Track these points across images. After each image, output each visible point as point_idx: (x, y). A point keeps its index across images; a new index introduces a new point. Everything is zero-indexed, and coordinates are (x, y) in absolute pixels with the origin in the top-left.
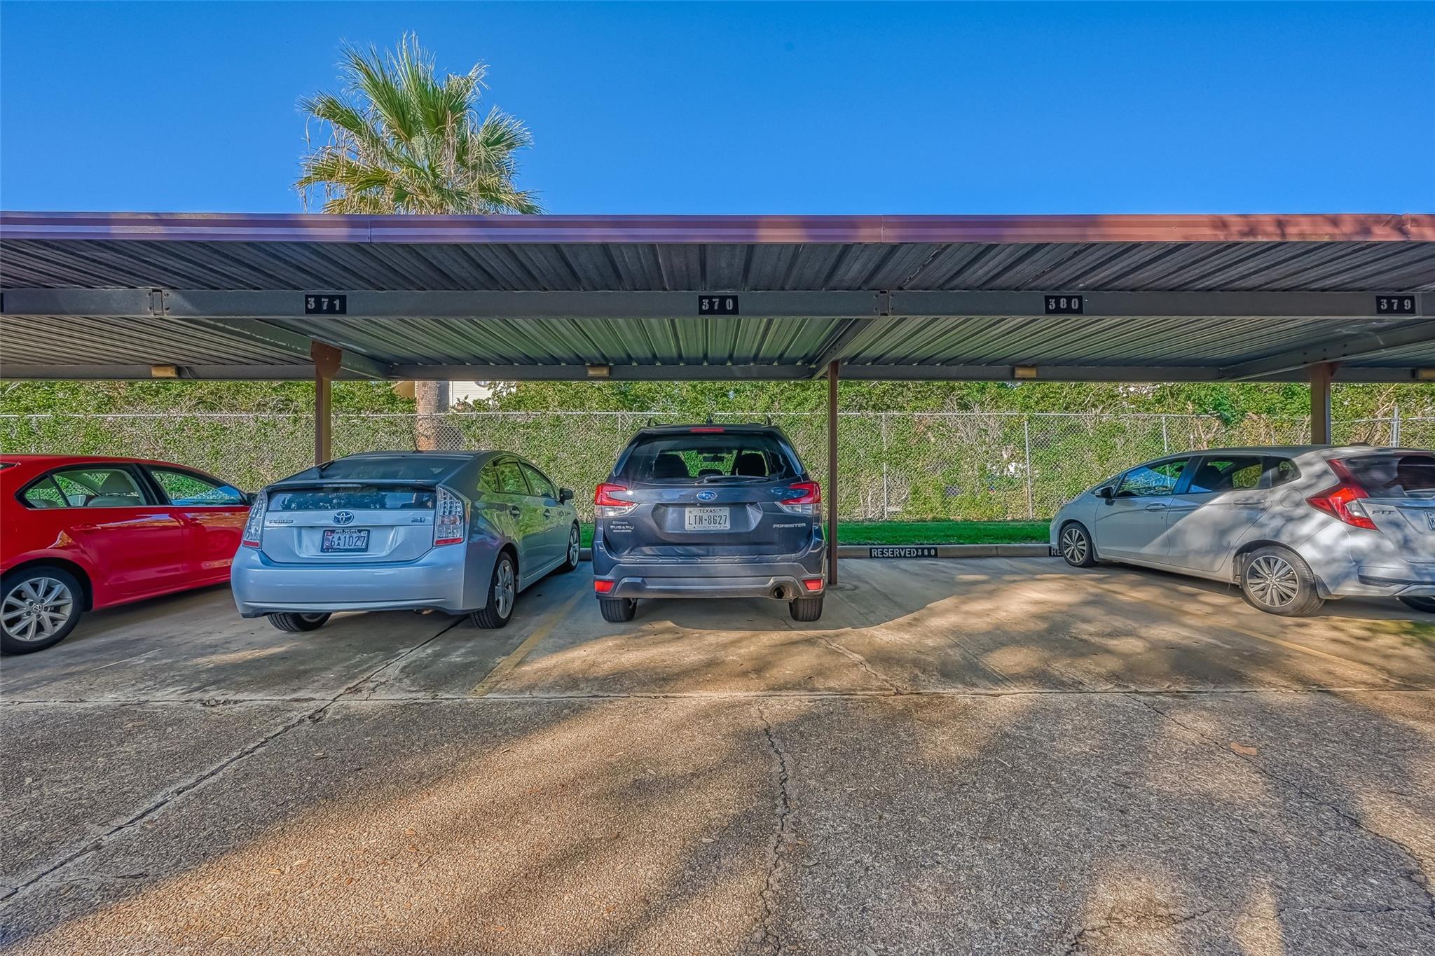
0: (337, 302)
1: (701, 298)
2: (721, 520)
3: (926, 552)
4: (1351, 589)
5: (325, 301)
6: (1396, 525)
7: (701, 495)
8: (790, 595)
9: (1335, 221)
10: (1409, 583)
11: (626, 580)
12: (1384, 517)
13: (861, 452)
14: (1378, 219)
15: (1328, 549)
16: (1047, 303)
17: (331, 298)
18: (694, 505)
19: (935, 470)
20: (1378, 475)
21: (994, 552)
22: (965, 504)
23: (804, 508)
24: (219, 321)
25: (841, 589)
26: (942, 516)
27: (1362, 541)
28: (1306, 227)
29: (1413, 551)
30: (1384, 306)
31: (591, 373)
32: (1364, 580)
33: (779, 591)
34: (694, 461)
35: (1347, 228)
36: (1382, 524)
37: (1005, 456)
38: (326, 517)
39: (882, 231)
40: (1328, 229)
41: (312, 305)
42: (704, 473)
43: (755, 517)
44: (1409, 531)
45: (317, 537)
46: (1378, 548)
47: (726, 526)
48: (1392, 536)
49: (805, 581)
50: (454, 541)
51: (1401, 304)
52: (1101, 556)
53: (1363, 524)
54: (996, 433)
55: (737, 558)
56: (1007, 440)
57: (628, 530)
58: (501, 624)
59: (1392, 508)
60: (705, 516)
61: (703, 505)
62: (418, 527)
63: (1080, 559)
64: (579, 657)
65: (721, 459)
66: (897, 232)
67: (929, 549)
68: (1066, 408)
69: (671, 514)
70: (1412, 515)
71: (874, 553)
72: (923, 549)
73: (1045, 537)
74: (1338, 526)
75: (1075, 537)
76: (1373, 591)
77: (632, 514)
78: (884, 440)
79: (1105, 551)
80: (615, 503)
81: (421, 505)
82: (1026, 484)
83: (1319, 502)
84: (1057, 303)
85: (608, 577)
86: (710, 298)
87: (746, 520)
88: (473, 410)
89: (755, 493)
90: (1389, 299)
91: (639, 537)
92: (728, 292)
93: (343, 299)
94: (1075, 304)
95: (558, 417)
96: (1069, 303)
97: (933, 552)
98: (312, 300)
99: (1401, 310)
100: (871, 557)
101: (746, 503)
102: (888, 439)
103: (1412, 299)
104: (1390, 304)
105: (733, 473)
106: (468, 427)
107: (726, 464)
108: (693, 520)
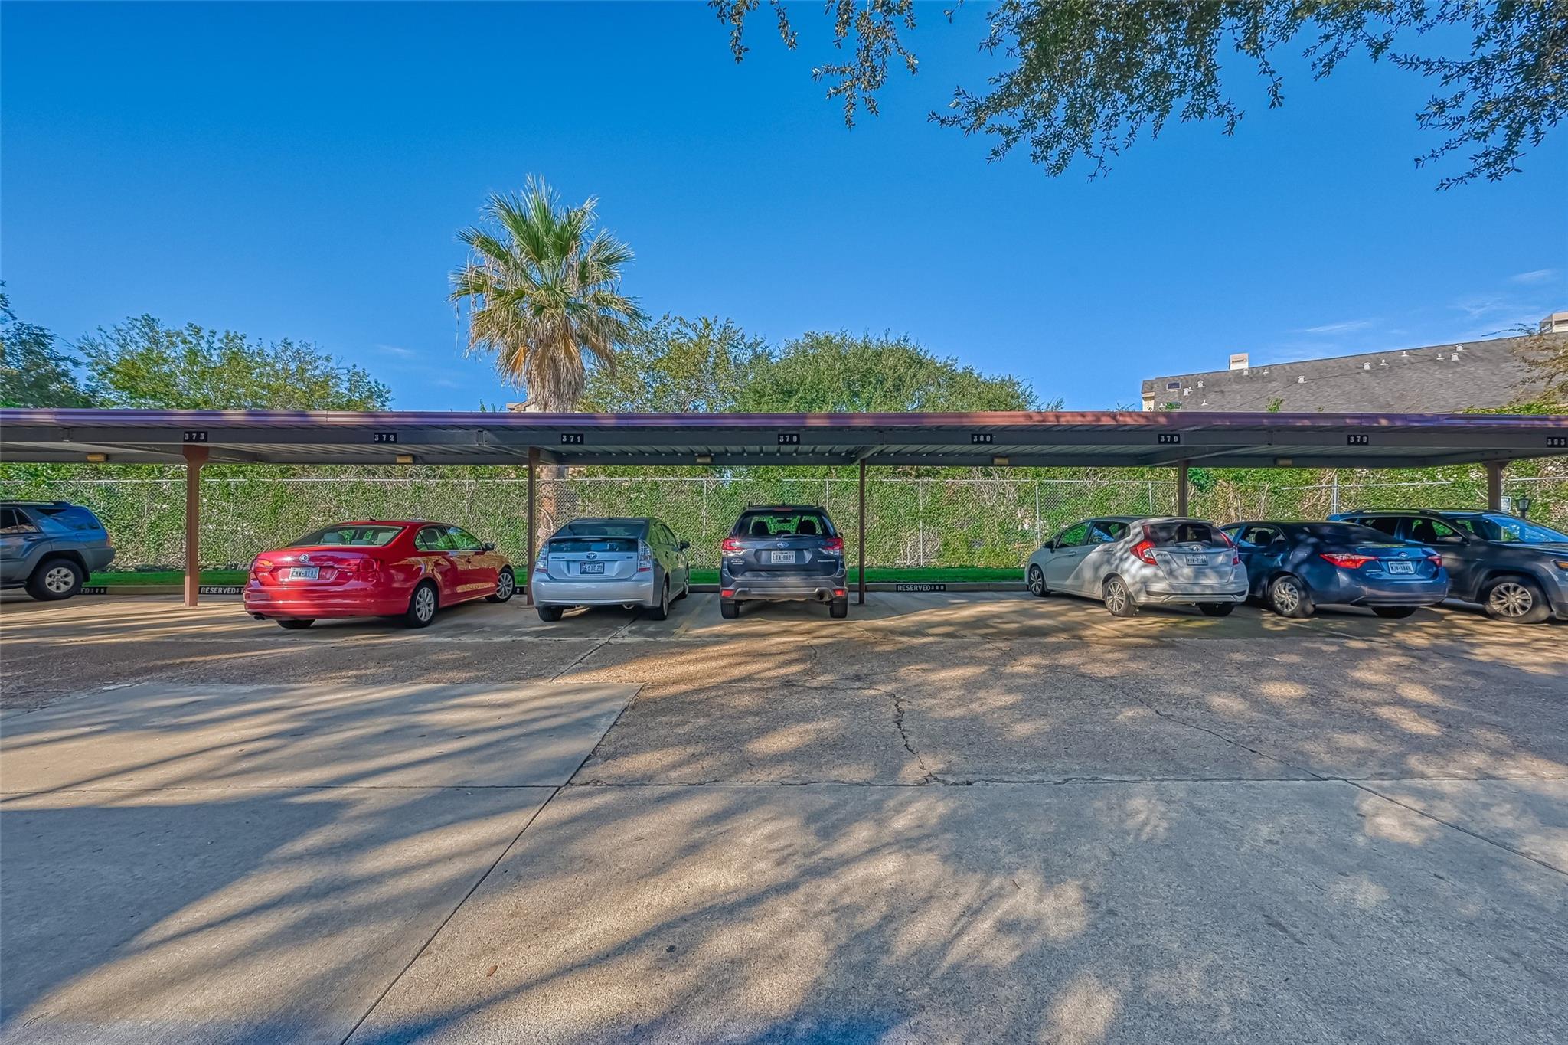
0: (579, 438)
1: (779, 435)
2: (790, 558)
3: (937, 588)
4: (1143, 599)
5: (572, 437)
6: (1167, 562)
7: (780, 545)
8: (827, 599)
9: (1083, 415)
10: (1171, 594)
11: (740, 589)
12: (1160, 558)
13: (902, 511)
14: (1104, 414)
15: (1134, 577)
16: (973, 438)
17: (576, 436)
18: (776, 550)
19: (962, 527)
20: (1163, 534)
21: (987, 588)
22: (986, 554)
23: (835, 552)
24: (518, 448)
25: (867, 606)
26: (968, 563)
27: (1148, 571)
28: (1069, 418)
29: (1176, 577)
30: (1163, 440)
31: (699, 460)
32: (1149, 593)
33: (821, 595)
34: (773, 525)
35: (1089, 418)
36: (1160, 561)
37: (1020, 515)
38: (582, 556)
39: (867, 420)
40: (1080, 419)
41: (565, 440)
42: (780, 532)
43: (808, 556)
44: (1174, 566)
45: (578, 565)
46: (1155, 575)
47: (793, 561)
48: (1163, 568)
49: (834, 591)
50: (648, 569)
51: (1172, 439)
52: (1049, 588)
53: (1150, 562)
54: (1012, 494)
55: (799, 578)
56: (1021, 502)
57: (741, 563)
58: (663, 618)
59: (1166, 553)
60: (782, 556)
61: (781, 550)
62: (630, 561)
63: (1038, 591)
64: (716, 629)
65: (789, 521)
66: (875, 420)
67: (940, 586)
68: (1072, 476)
69: (764, 554)
70: (1177, 557)
71: (900, 588)
72: (935, 586)
73: (1022, 578)
74: (1139, 563)
75: (1036, 575)
76: (1153, 600)
77: (743, 554)
78: (921, 502)
79: (1052, 584)
80: (732, 549)
81: (629, 550)
82: (1036, 538)
83: (1134, 550)
84: (978, 438)
85: (731, 588)
86: (784, 435)
87: (804, 558)
88: (587, 477)
89: (809, 544)
90: (1165, 436)
91: (747, 567)
92: (795, 432)
93: (582, 436)
94: (988, 439)
95: (656, 483)
96: (985, 438)
97: (942, 588)
98: (565, 437)
99: (1172, 442)
100: (897, 591)
101: (802, 550)
102: (923, 501)
103: (1178, 436)
104: (1166, 439)
105: (797, 532)
106: (583, 491)
107: (792, 526)
108: (775, 558)
